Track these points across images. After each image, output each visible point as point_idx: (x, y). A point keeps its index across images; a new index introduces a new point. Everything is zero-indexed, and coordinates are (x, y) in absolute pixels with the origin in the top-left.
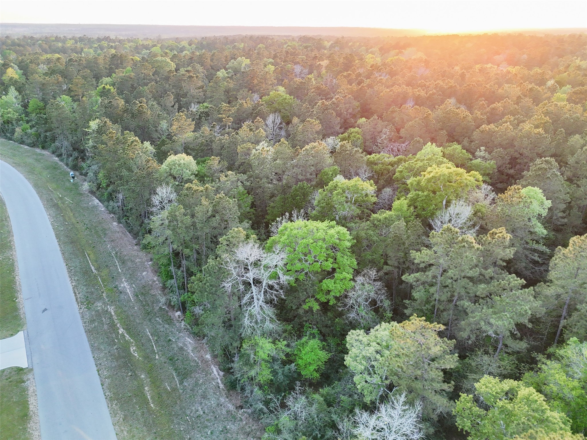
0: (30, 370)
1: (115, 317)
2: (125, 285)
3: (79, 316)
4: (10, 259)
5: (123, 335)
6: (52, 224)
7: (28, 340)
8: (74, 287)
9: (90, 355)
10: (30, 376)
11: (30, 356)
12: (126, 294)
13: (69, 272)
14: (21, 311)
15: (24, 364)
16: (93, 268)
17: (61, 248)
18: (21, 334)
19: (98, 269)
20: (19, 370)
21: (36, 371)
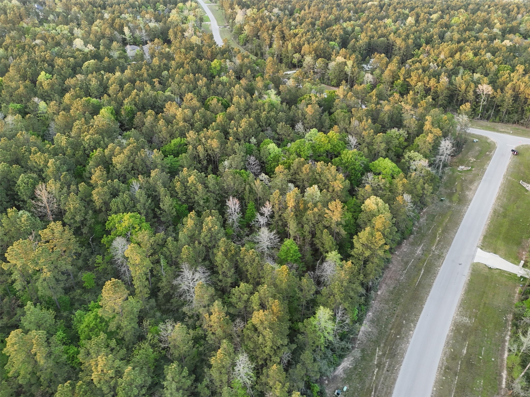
0: (478, 247)
1: (435, 244)
2: (419, 251)
3: (449, 253)
4: (460, 312)
5: (439, 237)
6: (415, 328)
7: (473, 257)
8: (440, 266)
9: (455, 237)
10: (479, 245)
11: (476, 251)
12: (422, 248)
13: (435, 277)
14: (470, 271)
15: (479, 249)
16: (422, 273)
17: (427, 297)
18: (475, 261)
19: (420, 270)
20: (481, 249)
21: (476, 245)
